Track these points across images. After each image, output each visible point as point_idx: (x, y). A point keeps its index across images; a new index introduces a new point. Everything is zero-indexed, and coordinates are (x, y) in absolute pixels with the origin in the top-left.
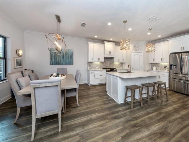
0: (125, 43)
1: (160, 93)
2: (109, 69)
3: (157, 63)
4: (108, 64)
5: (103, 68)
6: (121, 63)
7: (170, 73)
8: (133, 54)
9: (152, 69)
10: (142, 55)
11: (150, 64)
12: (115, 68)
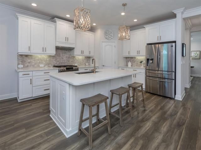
1: (136, 99)
2: (65, 66)
3: (132, 58)
4: (65, 58)
5: (54, 66)
6: (88, 57)
7: (146, 69)
8: (104, 44)
9: (128, 66)
10: (115, 46)
11: (125, 59)
12: (76, 65)
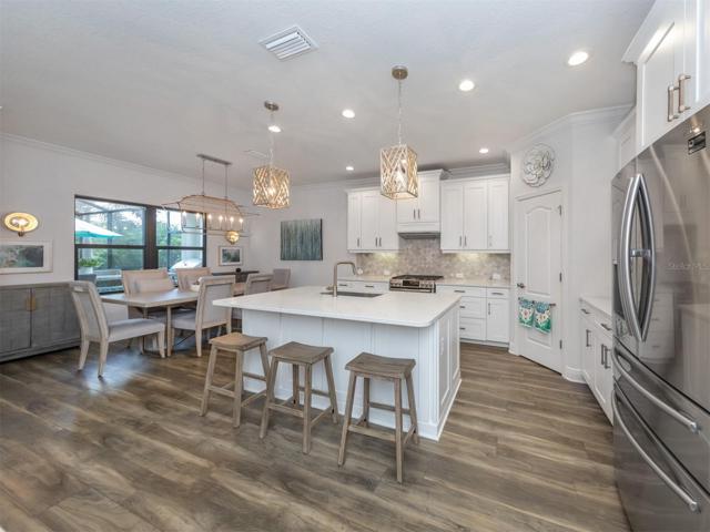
0: (272, 182)
4: (429, 259)
6: (499, 255)
